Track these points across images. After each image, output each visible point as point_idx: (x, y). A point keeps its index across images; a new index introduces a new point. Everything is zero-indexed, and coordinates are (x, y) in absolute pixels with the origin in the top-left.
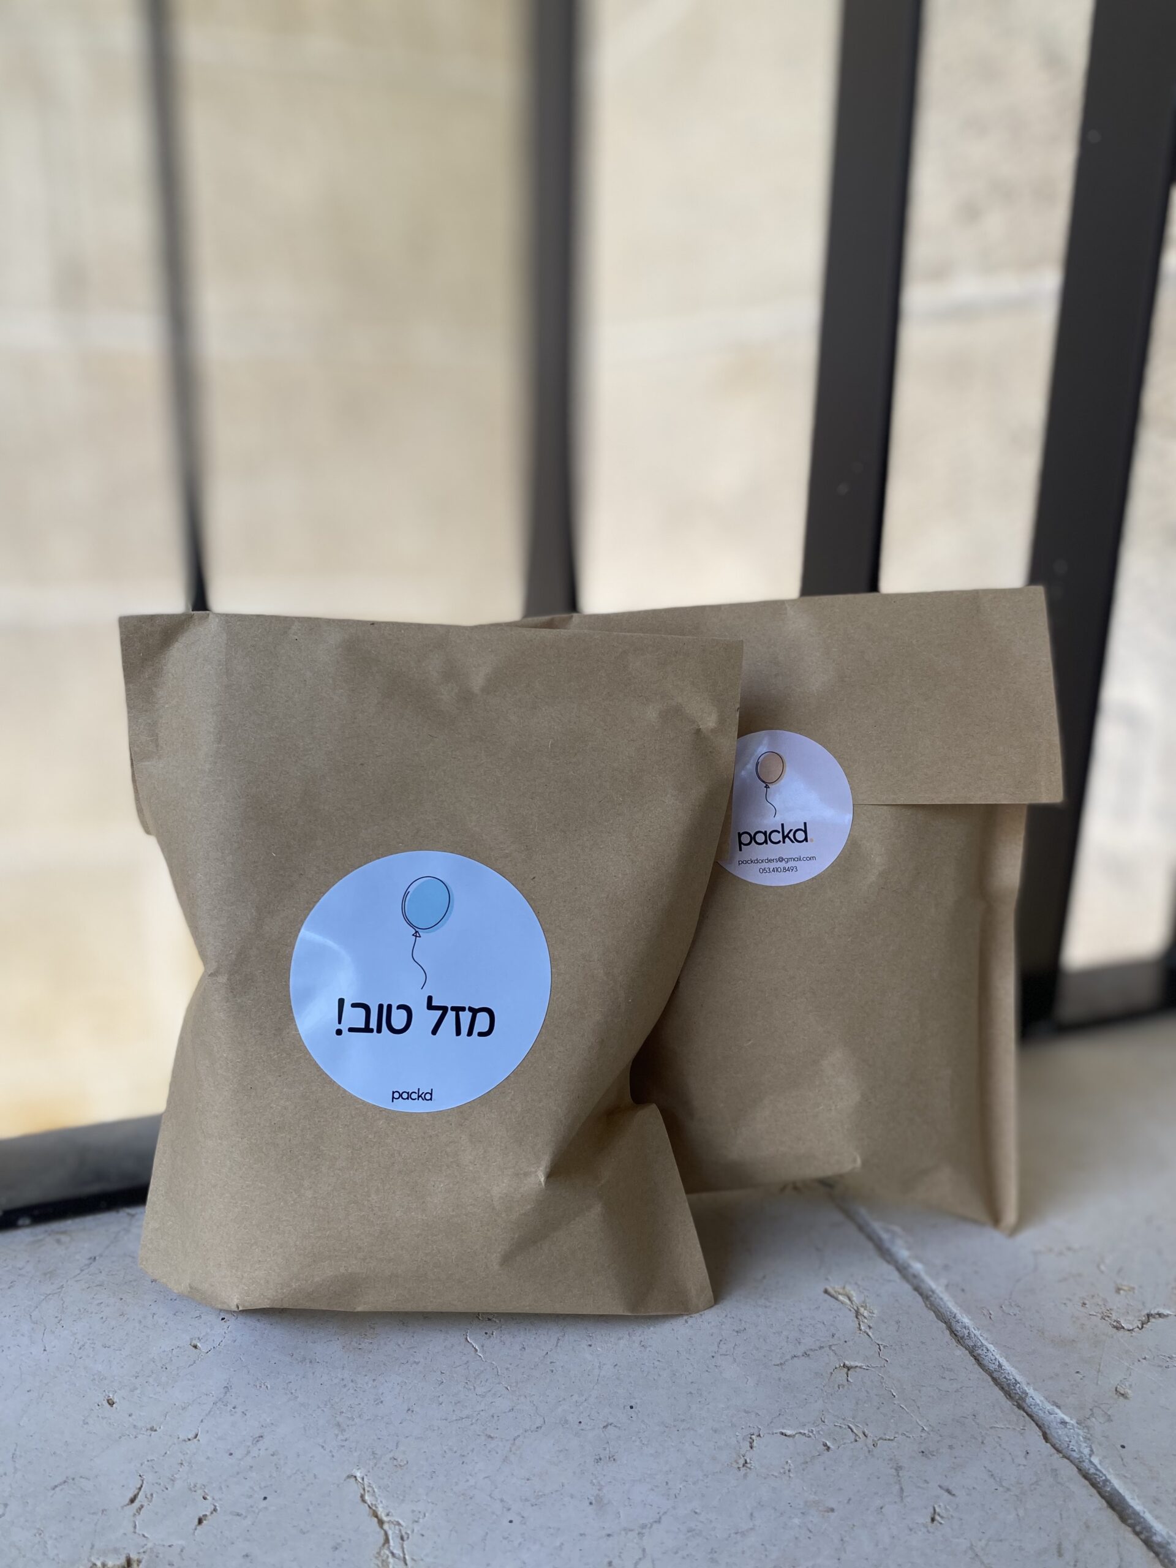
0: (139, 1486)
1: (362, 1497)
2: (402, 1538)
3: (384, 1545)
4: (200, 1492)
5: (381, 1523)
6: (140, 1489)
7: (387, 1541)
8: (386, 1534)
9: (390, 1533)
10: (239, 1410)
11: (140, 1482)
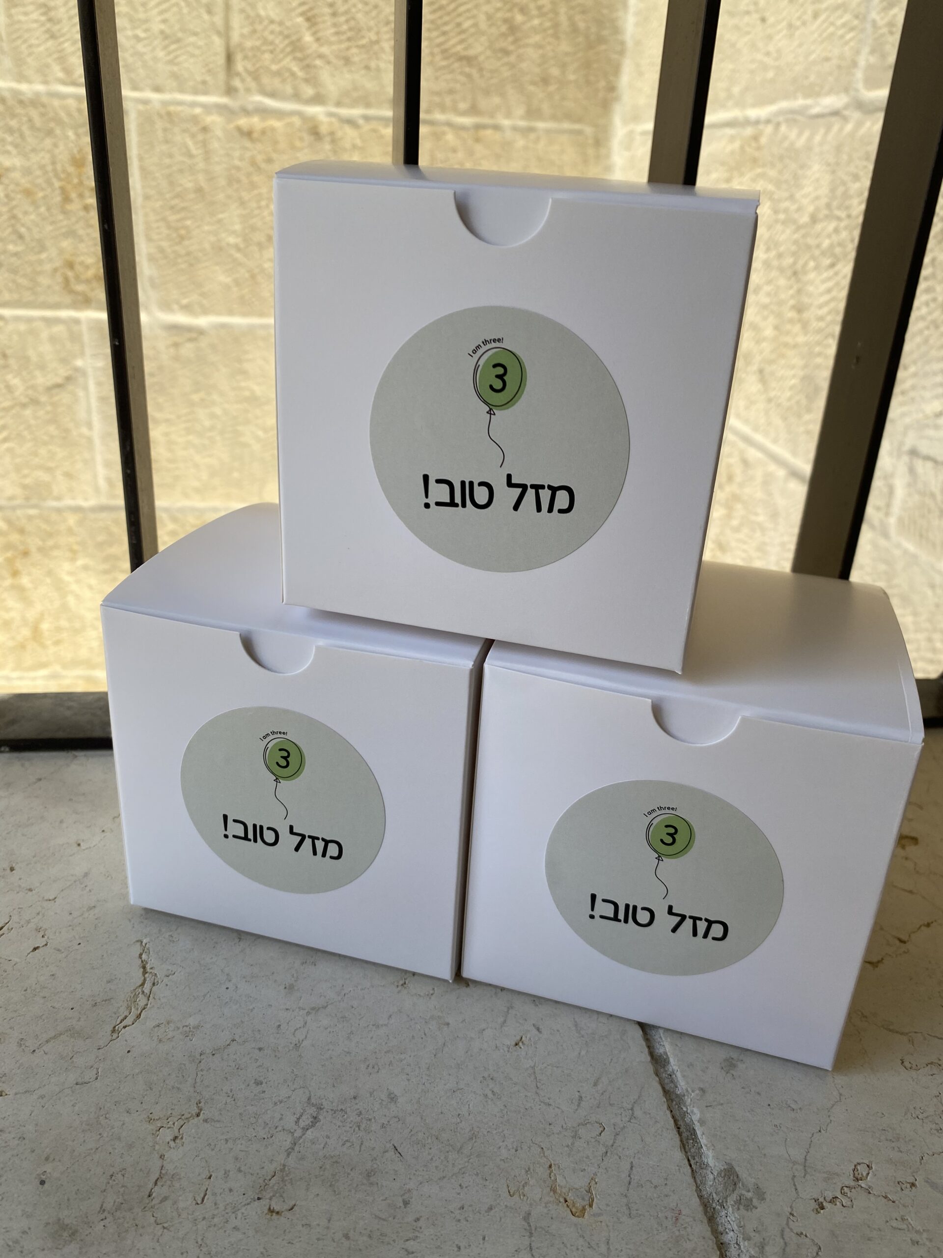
0: (7, 922)
1: (141, 955)
2: (154, 984)
3: (140, 986)
4: (42, 933)
5: (145, 972)
6: (7, 923)
7: (143, 984)
8: (145, 980)
9: (148, 979)
10: (88, 889)
11: (8, 920)
